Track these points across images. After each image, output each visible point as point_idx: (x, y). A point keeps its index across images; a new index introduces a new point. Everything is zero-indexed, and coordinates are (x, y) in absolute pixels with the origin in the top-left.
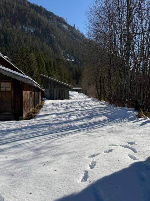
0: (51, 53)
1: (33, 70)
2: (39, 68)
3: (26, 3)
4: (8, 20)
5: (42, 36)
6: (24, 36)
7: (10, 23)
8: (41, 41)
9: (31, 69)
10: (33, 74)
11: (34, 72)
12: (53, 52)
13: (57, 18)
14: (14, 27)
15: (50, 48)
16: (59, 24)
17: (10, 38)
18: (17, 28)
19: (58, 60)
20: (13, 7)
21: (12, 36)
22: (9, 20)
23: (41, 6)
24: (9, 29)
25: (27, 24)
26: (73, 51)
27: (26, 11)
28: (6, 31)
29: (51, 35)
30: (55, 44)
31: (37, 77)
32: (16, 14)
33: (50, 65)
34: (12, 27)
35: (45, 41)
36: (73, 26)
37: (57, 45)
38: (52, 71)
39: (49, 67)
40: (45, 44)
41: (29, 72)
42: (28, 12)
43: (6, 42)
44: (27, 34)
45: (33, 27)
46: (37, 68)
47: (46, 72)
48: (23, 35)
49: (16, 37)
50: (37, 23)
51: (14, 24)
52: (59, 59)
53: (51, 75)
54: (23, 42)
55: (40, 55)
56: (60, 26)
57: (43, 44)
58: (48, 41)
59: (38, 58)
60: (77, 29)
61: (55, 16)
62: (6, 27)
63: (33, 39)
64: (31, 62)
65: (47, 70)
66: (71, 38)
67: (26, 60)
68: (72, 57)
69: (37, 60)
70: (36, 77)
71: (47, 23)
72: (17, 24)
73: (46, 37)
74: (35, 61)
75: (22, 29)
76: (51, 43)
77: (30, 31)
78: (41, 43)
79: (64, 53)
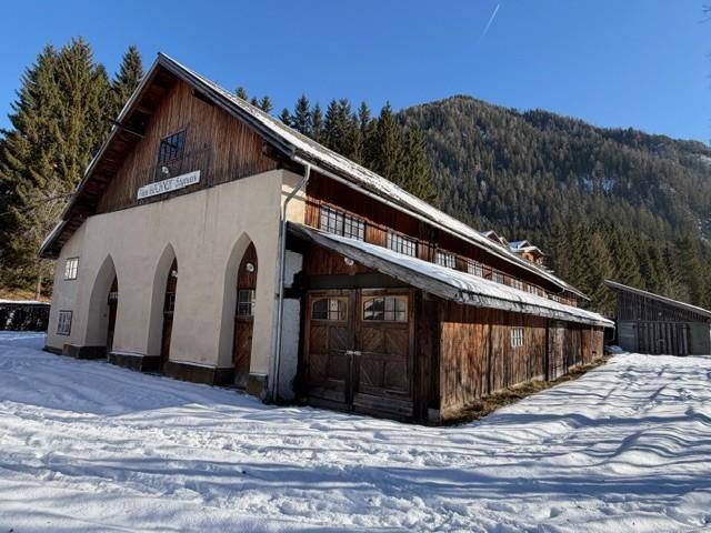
0: (662, 229)
2: (618, 267)
3: (592, 131)
4: (548, 175)
5: (636, 193)
6: (585, 202)
7: (552, 180)
8: (631, 204)
9: (592, 272)
12: (670, 228)
13: (679, 144)
14: (564, 186)
15: (660, 219)
16: (688, 157)
17: (552, 211)
18: (568, 188)
19: (683, 244)
20: (561, 147)
21: (558, 205)
22: (551, 174)
23: (631, 129)
24: (551, 193)
25: (593, 173)
27: (591, 147)
28: (544, 197)
29: (661, 187)
30: (674, 207)
32: (566, 159)
33: (653, 257)
34: (558, 186)
35: (643, 204)
37: (680, 208)
38: (658, 274)
39: (651, 265)
40: (642, 210)
42: (596, 149)
43: (543, 220)
44: (593, 197)
45: (609, 177)
46: (612, 268)
47: (639, 278)
48: (583, 199)
49: (566, 207)
50: (619, 168)
51: (564, 180)
52: (686, 243)
53: (655, 283)
54: (583, 214)
55: (619, 236)
56: (691, 163)
57: (637, 212)
58: (652, 203)
59: (614, 243)
61: (675, 141)
62: (544, 190)
63: (611, 204)
64: (593, 256)
65: (644, 271)
67: (579, 251)
69: (612, 247)
71: (648, 163)
72: (568, 178)
73: (646, 195)
74: (604, 250)
75: (583, 186)
76: (662, 205)
77: (601, 187)
78: (632, 209)
79: (704, 225)
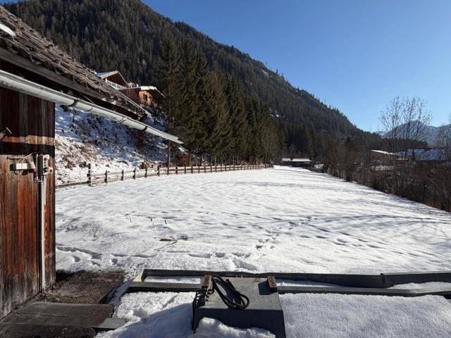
1: (216, 116)
3: (213, 43)
9: (208, 111)
10: (213, 126)
11: (215, 121)
16: (257, 69)
23: (233, 46)
26: (277, 103)
27: (212, 51)
29: (246, 81)
31: (227, 134)
36: (275, 72)
39: (254, 114)
41: (201, 118)
42: (215, 53)
46: (227, 111)
50: (227, 66)
56: (258, 72)
60: (280, 76)
65: (249, 119)
66: (274, 86)
68: (276, 112)
70: (222, 136)
71: (241, 66)
